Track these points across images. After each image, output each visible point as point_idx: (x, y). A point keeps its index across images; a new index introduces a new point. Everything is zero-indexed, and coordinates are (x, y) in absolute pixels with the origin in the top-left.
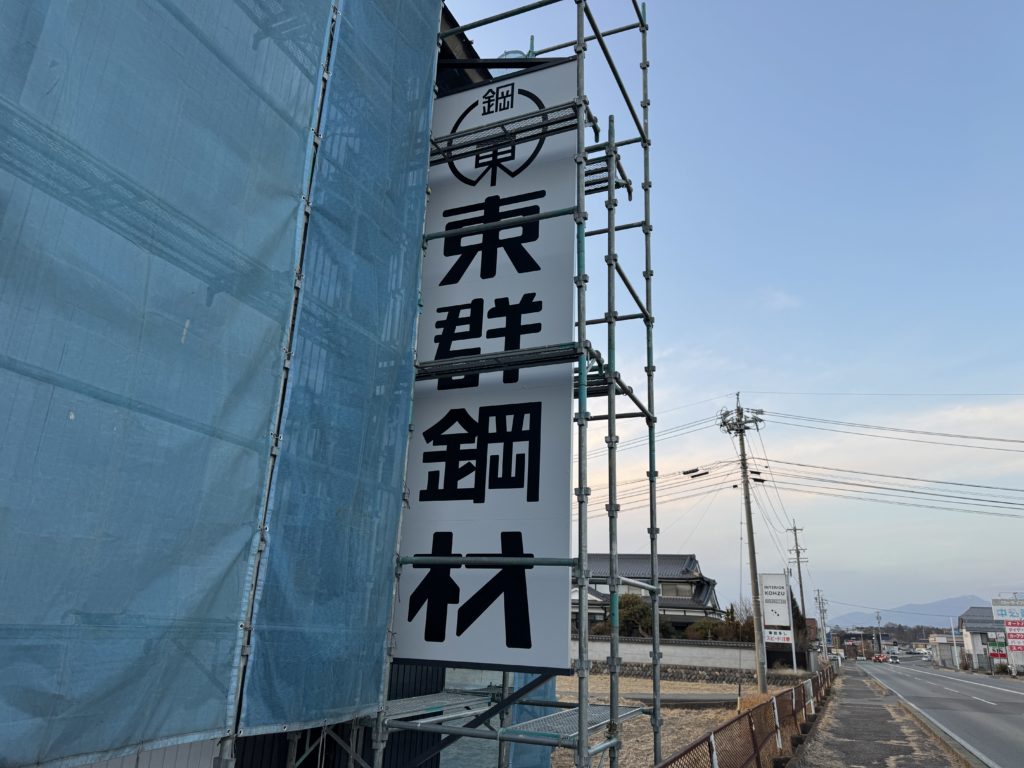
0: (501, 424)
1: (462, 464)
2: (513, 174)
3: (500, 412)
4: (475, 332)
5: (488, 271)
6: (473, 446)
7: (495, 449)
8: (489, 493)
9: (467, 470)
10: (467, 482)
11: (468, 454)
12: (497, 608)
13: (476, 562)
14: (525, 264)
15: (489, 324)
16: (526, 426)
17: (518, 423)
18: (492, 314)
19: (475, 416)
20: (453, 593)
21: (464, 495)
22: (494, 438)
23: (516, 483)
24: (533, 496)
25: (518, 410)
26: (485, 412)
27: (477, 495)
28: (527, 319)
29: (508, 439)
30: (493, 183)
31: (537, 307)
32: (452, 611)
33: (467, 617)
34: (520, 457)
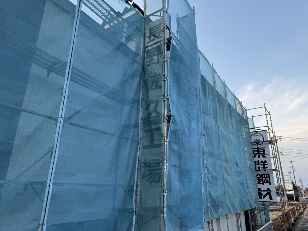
0: (264, 176)
1: (260, 180)
2: (260, 145)
3: (264, 174)
4: (259, 164)
5: (259, 157)
6: (261, 178)
7: (264, 179)
8: (264, 184)
9: (261, 181)
10: (261, 182)
11: (261, 179)
12: (268, 196)
13: (264, 191)
14: (264, 157)
15: (260, 164)
16: (268, 176)
17: (267, 176)
18: (261, 162)
19: (261, 175)
20: (262, 194)
21: (261, 184)
22: (264, 177)
23: (268, 183)
24: (270, 184)
25: (267, 174)
26: (262, 174)
27: (263, 184)
28: (265, 163)
29: (266, 178)
30: (258, 145)
31: (267, 162)
32: (262, 196)
33: (264, 197)
34: (268, 180)
